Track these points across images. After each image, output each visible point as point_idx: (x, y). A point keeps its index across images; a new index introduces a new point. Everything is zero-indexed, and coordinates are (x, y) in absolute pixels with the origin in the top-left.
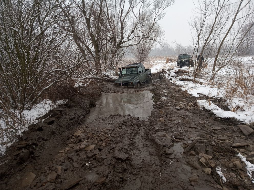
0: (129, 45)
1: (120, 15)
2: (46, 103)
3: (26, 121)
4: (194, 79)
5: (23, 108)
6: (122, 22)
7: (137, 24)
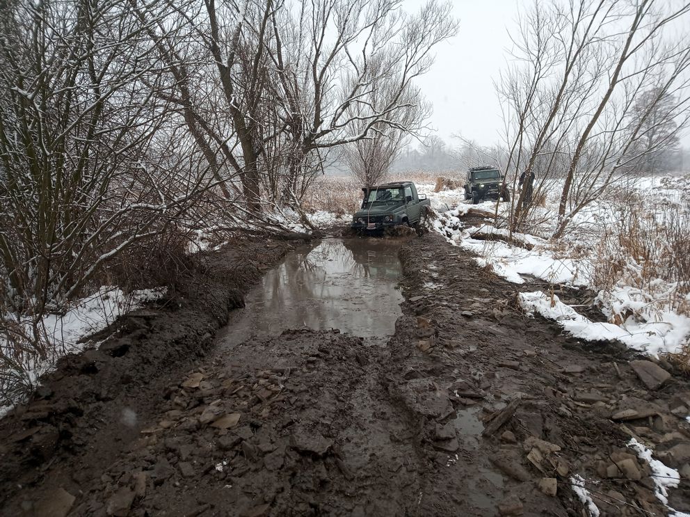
0: (336, 141)
1: (313, 60)
2: (107, 298)
3: (50, 345)
4: (511, 235)
5: (42, 311)
6: (318, 80)
7: (358, 86)
